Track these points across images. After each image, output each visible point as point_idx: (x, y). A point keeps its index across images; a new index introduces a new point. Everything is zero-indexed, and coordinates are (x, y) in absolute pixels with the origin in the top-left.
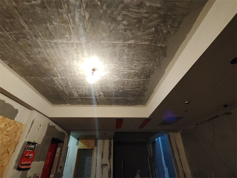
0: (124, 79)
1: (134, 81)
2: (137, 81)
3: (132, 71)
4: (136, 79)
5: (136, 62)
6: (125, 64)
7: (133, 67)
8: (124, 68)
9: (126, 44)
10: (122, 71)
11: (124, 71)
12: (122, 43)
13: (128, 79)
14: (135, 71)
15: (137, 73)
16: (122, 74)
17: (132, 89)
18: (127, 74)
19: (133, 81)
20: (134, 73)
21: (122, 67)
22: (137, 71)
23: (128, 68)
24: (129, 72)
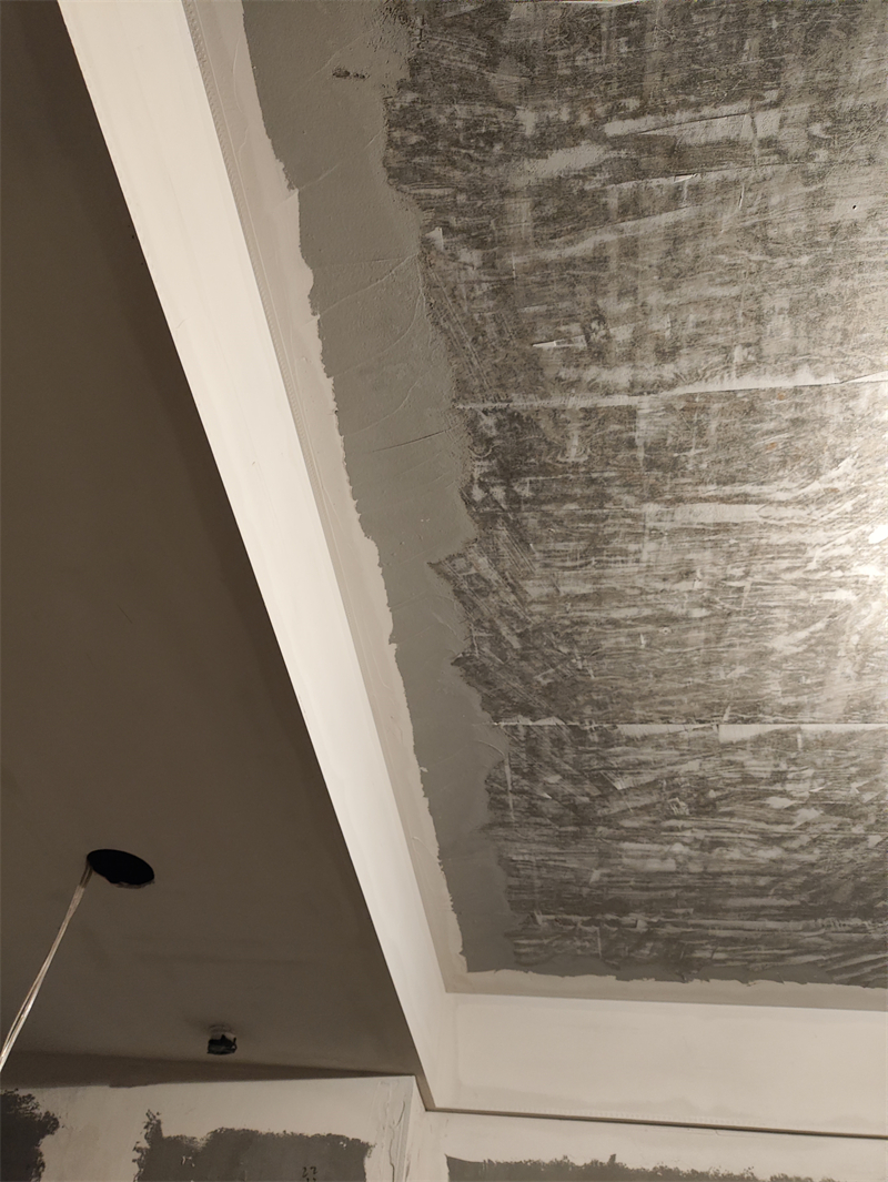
2: (629, 357)
3: (708, 514)
4: (645, 404)
6: (786, 589)
7: (703, 559)
8: (799, 548)
10: (819, 501)
11: (802, 502)
13: (748, 382)
14: (683, 514)
15: (654, 495)
16: (826, 459)
19: (683, 364)
20: (689, 492)
21: (818, 554)
22: (659, 517)
23: (753, 551)
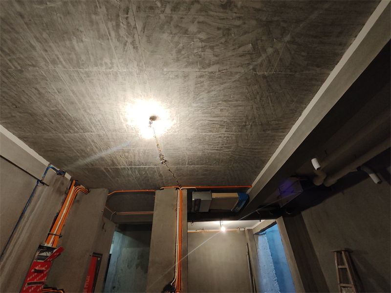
0: (204, 134)
1: (220, 137)
5: (223, 102)
9: (205, 72)
12: (198, 70)
17: (217, 150)
18: (208, 124)
24: (211, 121)
